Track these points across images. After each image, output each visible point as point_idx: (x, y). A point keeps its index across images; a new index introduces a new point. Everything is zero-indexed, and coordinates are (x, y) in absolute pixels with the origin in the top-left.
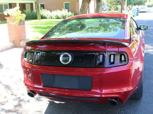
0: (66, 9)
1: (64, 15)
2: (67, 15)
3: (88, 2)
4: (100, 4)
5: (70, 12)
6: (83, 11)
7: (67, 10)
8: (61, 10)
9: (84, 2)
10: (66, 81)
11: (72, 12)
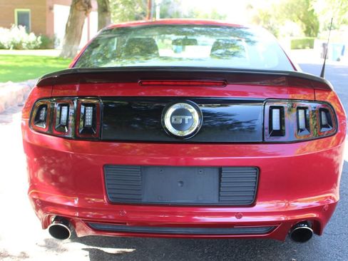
0: (21, 27)
1: (17, 40)
2: (24, 41)
3: (86, 10)
4: (107, 18)
5: (32, 35)
6: (72, 32)
7: (23, 28)
8: (9, 27)
9: (76, 9)
10: (181, 182)
11: (37, 35)
